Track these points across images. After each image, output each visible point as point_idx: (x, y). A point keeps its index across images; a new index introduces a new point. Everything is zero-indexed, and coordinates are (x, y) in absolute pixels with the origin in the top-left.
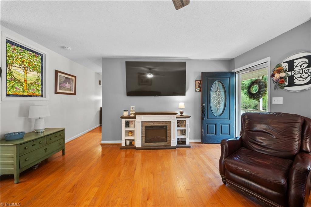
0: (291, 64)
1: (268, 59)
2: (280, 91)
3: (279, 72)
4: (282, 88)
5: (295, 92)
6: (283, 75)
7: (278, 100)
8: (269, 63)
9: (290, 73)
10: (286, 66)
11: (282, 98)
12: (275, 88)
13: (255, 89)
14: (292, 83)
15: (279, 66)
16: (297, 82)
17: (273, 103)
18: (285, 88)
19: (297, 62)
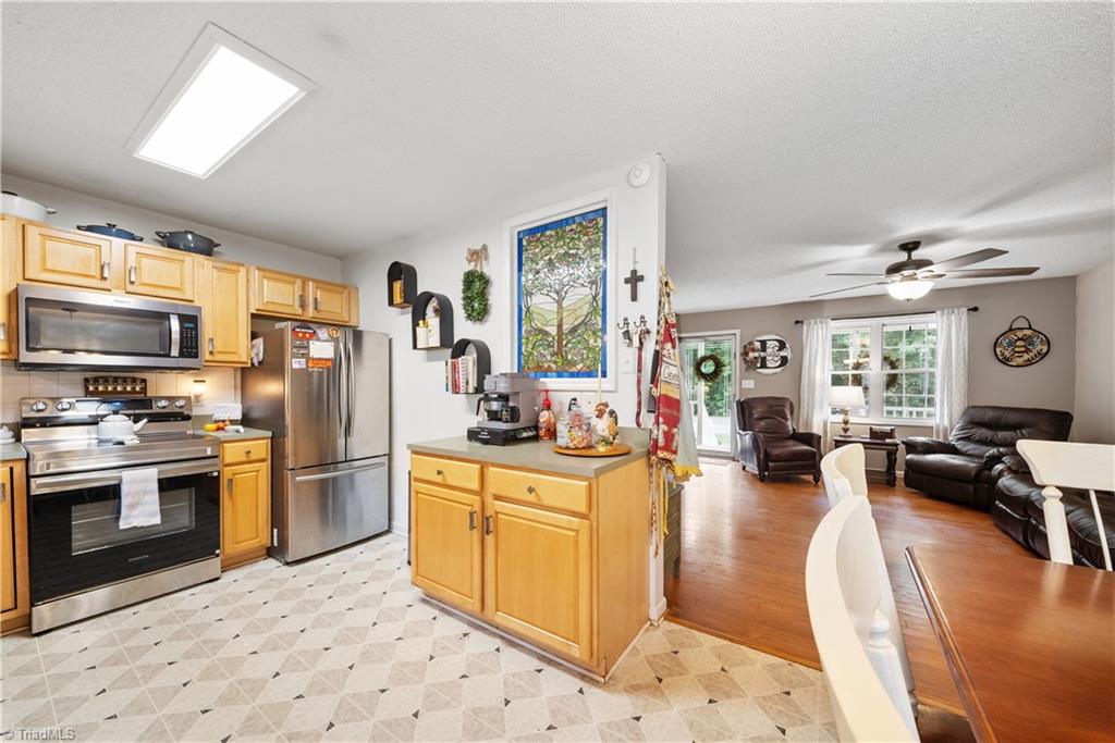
0: (763, 343)
1: (737, 332)
2: (751, 372)
3: (753, 350)
4: (755, 370)
5: (767, 375)
6: (756, 354)
7: (749, 384)
8: (738, 335)
9: (762, 353)
10: (758, 345)
11: (752, 382)
12: (747, 369)
13: (708, 368)
14: (764, 366)
15: (751, 343)
16: (769, 364)
17: (743, 386)
18: (759, 370)
19: (769, 343)
